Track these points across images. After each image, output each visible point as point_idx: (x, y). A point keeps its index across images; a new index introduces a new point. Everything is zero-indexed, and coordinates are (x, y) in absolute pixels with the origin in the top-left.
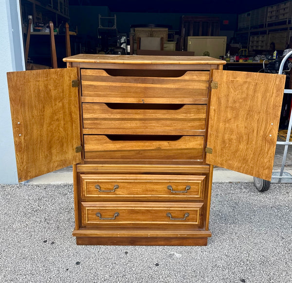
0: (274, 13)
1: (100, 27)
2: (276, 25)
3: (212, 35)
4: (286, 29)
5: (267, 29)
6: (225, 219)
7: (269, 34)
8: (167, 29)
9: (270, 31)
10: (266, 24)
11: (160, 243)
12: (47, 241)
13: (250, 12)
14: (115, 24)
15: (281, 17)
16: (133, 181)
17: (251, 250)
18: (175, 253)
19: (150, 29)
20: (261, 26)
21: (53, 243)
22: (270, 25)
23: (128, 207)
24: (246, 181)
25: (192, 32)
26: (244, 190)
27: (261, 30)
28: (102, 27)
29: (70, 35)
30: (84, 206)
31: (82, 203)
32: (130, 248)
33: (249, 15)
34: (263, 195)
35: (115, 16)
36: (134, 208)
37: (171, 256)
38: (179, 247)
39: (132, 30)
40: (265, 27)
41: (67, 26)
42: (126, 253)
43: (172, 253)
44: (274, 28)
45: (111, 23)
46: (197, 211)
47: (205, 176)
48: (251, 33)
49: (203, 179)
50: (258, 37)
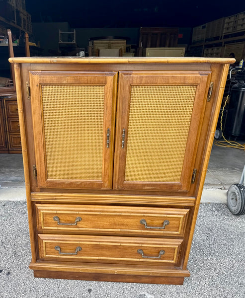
0: (231, 24)
1: (61, 42)
2: (232, 37)
3: (169, 47)
5: (223, 41)
6: (200, 250)
7: (224, 46)
8: (125, 41)
9: (226, 43)
10: (222, 36)
11: (128, 280)
12: (2, 270)
13: (206, 25)
14: (75, 38)
15: (239, 28)
16: (99, 213)
17: (237, 293)
18: (147, 294)
19: (109, 41)
20: (217, 38)
21: (9, 274)
22: (226, 37)
23: (92, 241)
24: (217, 202)
25: (149, 44)
26: (216, 213)
28: (62, 42)
29: (30, 46)
30: (41, 238)
31: (39, 235)
32: (93, 284)
33: (204, 27)
34: (239, 219)
35: (75, 31)
36: (99, 243)
38: (150, 285)
39: (90, 43)
40: (221, 38)
41: (27, 36)
42: (90, 290)
43: (143, 293)
44: (230, 39)
45: (70, 38)
46: (175, 248)
47: (189, 210)
48: (205, 46)
49: (185, 213)
50: (212, 49)
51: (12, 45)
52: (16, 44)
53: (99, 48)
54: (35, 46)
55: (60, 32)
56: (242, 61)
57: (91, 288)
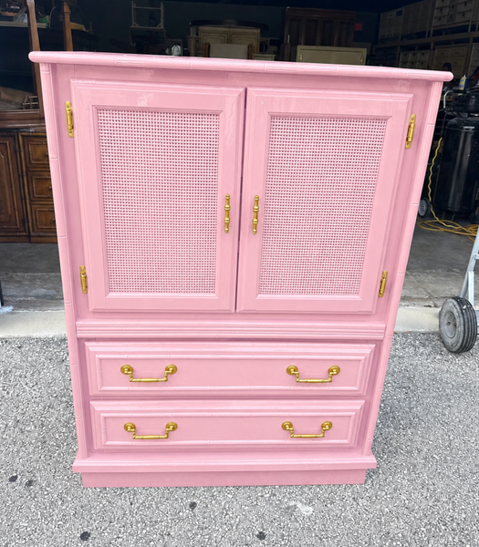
0: (446, 11)
1: (135, 25)
2: (447, 33)
3: (339, 45)
4: (466, 41)
5: (432, 40)
6: (394, 418)
7: (434, 49)
8: (258, 31)
9: (437, 44)
10: (429, 32)
12: (16, 477)
13: (403, 9)
14: (162, 20)
15: (459, 20)
16: (210, 356)
17: (456, 492)
18: (299, 505)
19: (228, 29)
20: (421, 35)
21: (30, 483)
22: (437, 33)
23: (197, 411)
24: (423, 330)
25: (302, 40)
26: (422, 349)
27: (421, 41)
28: (138, 26)
30: (97, 409)
31: (92, 403)
33: (399, 13)
34: (459, 360)
36: (210, 414)
37: (290, 511)
39: (192, 30)
40: (429, 36)
41: (66, 9)
42: (193, 505)
43: (292, 503)
44: (444, 38)
45: (153, 18)
46: (350, 417)
47: (374, 346)
48: (401, 47)
49: (368, 351)
50: (414, 55)
51: (35, 26)
52: (44, 25)
53: (209, 41)
54: (82, 31)
55: (134, 6)
56: (464, 78)
57: (195, 501)
